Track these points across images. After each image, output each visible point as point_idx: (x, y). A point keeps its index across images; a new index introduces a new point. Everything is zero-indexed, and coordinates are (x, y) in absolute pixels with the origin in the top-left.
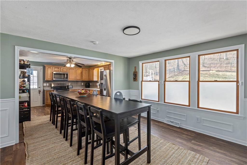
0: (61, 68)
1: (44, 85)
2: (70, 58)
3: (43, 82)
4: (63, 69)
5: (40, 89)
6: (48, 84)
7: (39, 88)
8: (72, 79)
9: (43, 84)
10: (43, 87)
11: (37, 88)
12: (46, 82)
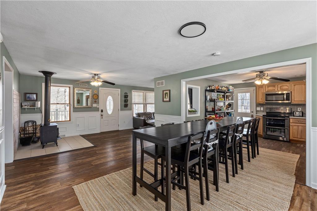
0: (278, 85)
1: (257, 110)
2: (261, 72)
3: (256, 106)
4: (282, 86)
5: (253, 114)
6: (262, 108)
7: (252, 112)
8: (300, 102)
9: (256, 108)
10: (256, 112)
11: (249, 112)
12: (260, 106)
